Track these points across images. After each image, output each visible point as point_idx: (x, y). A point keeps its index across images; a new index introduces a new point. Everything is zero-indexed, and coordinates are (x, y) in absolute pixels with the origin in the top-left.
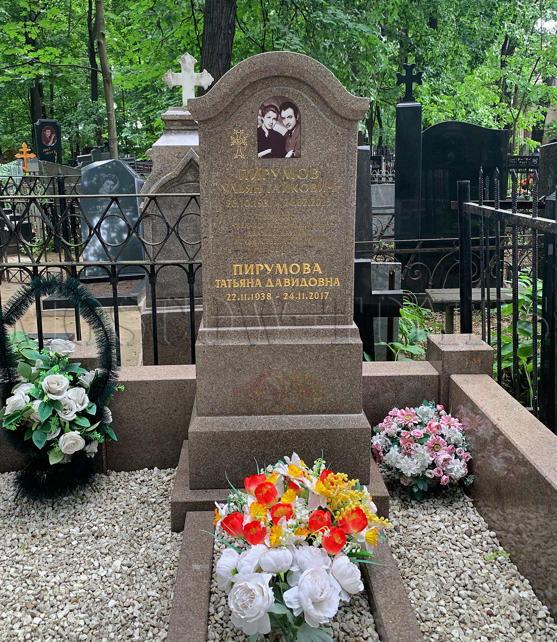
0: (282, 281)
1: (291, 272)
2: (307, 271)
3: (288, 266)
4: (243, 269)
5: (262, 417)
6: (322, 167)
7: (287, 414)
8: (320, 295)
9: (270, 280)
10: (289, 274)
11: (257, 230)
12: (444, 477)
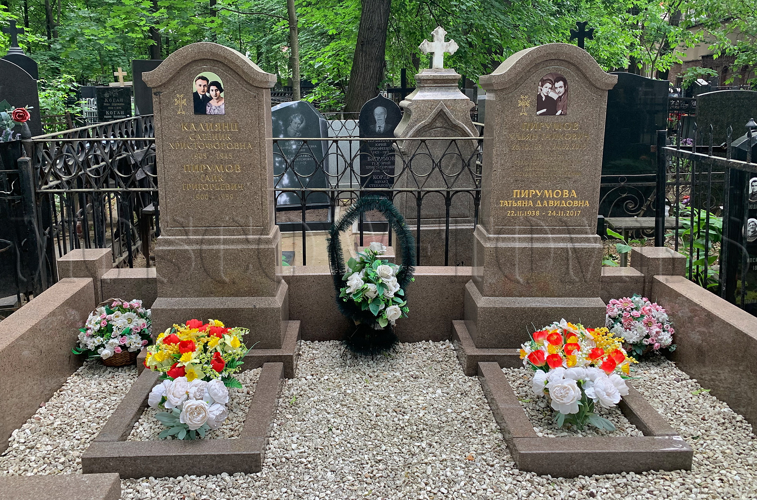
0: (548, 203)
1: (555, 196)
2: (566, 195)
3: (553, 192)
4: (521, 193)
5: (529, 298)
6: (581, 122)
7: (546, 297)
8: (574, 213)
9: (539, 202)
10: (553, 197)
11: (532, 166)
12: (657, 344)
